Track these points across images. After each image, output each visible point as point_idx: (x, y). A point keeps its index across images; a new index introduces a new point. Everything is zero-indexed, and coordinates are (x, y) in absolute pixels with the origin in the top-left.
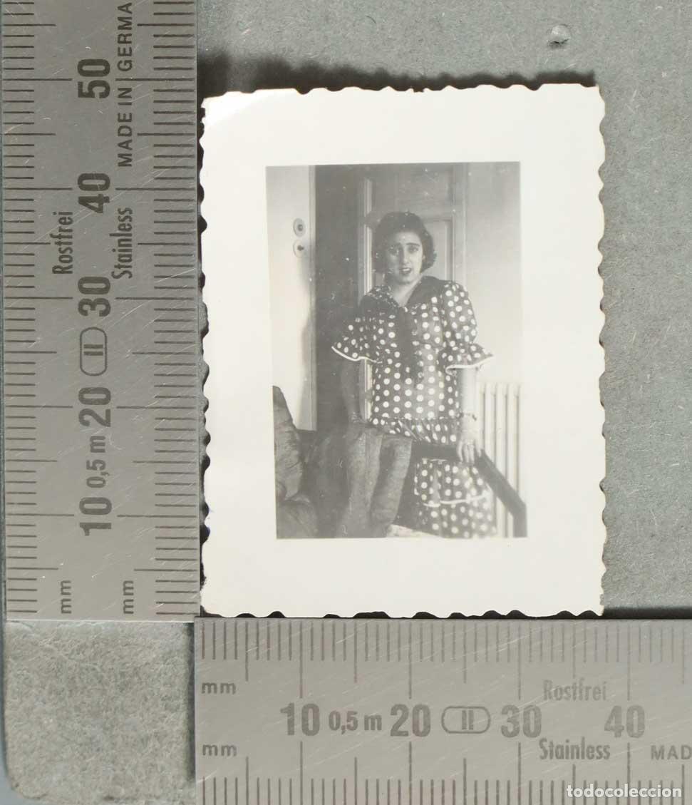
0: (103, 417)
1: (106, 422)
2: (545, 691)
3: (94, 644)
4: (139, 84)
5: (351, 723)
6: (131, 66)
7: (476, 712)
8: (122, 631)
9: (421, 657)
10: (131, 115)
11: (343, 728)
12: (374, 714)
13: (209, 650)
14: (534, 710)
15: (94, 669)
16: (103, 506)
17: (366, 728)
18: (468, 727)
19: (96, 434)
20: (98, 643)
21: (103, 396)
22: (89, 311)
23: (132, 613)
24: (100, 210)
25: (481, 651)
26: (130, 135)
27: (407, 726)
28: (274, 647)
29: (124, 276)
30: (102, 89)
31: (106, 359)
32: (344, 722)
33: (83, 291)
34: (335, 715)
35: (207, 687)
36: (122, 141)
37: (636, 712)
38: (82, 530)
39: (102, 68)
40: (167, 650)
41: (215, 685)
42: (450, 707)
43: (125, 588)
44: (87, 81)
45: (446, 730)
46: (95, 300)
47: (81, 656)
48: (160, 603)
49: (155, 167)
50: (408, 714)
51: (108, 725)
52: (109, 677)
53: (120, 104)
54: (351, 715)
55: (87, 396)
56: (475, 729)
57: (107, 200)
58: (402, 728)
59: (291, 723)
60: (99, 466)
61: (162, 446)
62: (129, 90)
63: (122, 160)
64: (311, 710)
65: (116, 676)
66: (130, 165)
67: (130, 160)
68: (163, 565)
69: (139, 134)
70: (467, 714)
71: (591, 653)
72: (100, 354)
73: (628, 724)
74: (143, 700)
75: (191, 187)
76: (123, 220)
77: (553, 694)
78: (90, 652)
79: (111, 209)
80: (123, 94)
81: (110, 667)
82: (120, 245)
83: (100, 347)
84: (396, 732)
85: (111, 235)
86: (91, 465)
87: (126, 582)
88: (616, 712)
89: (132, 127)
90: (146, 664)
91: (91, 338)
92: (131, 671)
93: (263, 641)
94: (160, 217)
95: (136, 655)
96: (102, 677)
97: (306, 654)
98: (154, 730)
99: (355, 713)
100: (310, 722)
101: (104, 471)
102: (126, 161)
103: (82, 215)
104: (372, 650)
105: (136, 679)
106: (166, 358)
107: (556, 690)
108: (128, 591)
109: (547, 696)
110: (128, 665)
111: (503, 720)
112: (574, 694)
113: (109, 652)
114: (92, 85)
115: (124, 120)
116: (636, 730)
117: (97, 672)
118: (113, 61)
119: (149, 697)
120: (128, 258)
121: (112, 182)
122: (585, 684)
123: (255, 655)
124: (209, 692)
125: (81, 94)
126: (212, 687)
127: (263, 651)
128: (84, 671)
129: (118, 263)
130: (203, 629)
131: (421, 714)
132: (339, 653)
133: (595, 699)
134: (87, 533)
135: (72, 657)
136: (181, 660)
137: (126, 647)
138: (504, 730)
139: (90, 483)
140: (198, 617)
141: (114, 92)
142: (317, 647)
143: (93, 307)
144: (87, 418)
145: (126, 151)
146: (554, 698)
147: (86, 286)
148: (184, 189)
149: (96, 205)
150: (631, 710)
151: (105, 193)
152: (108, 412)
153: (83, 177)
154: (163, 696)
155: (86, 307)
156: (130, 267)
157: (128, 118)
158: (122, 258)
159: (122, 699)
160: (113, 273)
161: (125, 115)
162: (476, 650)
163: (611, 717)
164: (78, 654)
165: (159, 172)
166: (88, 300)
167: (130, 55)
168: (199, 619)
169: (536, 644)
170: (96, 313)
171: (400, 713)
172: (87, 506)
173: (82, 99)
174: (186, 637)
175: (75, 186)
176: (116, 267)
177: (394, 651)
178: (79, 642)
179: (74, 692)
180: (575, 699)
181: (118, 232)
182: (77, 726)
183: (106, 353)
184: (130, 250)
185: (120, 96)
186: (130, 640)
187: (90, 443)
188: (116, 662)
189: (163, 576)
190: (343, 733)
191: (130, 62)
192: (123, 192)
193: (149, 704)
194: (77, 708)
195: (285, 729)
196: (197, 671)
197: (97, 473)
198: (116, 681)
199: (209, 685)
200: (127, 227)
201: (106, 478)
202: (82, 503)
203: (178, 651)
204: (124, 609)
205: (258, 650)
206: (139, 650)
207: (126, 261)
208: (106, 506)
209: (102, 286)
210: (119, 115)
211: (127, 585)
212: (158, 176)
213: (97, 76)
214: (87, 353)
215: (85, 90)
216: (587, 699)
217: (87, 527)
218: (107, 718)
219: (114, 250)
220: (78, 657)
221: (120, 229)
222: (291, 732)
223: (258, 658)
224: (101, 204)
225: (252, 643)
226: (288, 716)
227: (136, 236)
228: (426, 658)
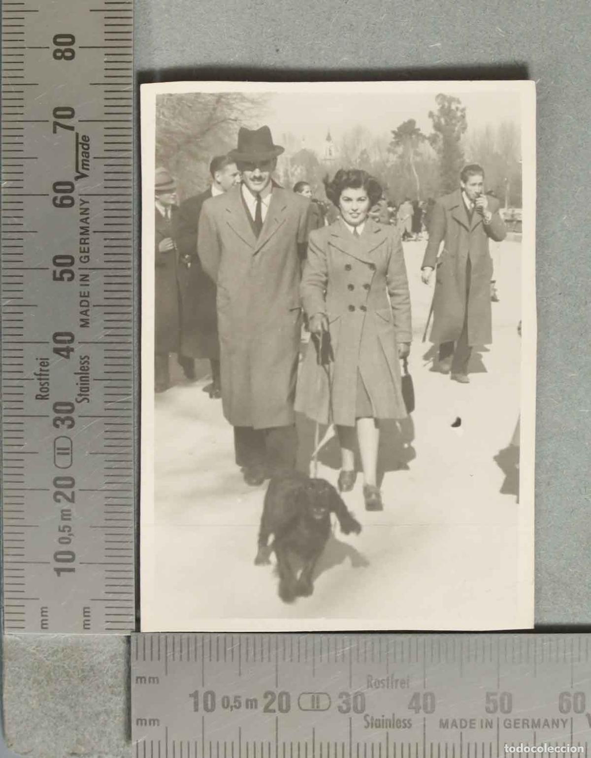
0: (70, 497)
1: (71, 500)
2: (368, 682)
3: (63, 650)
4: (94, 272)
5: (237, 704)
6: (89, 259)
7: (321, 696)
8: (83, 641)
9: (284, 659)
10: (88, 293)
11: (232, 707)
12: (251, 698)
13: (140, 654)
14: (360, 695)
15: (63, 667)
16: (70, 557)
17: (247, 707)
18: (316, 707)
19: (65, 508)
20: (66, 649)
21: (70, 482)
22: (60, 425)
23: (89, 629)
24: (68, 357)
25: (325, 655)
26: (88, 306)
27: (274, 706)
28: (185, 652)
29: (83, 402)
30: (69, 275)
31: (72, 456)
32: (232, 703)
33: (57, 411)
34: (226, 699)
35: (139, 680)
36: (83, 310)
37: (429, 697)
38: (55, 573)
39: (69, 261)
40: (113, 653)
41: (144, 677)
42: (304, 693)
43: (85, 612)
44: (59, 270)
45: (300, 708)
46: (65, 417)
47: (55, 658)
48: (108, 622)
49: (105, 328)
50: (275, 697)
51: (73, 705)
52: (74, 672)
53: (81, 285)
54: (237, 698)
55: (58, 482)
56: (321, 708)
57: (72, 350)
58: (271, 708)
59: (196, 704)
60: (67, 529)
61: (109, 516)
62: (87, 276)
63: (83, 323)
64: (209, 696)
65: (78, 672)
66: (88, 327)
67: (88, 323)
68: (110, 596)
69: (94, 306)
70: (315, 699)
71: (399, 657)
72: (68, 454)
73: (424, 705)
74: (97, 688)
75: (129, 341)
76: (83, 364)
77: (373, 685)
78: (60, 655)
79: (75, 356)
80: (84, 278)
81: (75, 665)
82: (81, 381)
83: (67, 449)
84: (267, 710)
85: (75, 374)
86: (62, 529)
87: (85, 608)
88: (416, 696)
89: (89, 301)
90: (99, 663)
91: (61, 443)
92: (88, 668)
93: (177, 649)
94: (109, 361)
95: (92, 657)
96: (69, 672)
97: (207, 656)
98: (104, 708)
99: (239, 697)
100: (209, 703)
101: (70, 533)
102: (85, 324)
103: (55, 359)
104: (251, 654)
105: (92, 673)
106: (112, 457)
107: (375, 683)
108: (86, 614)
109: (369, 685)
110: (86, 664)
111: (340, 702)
112: (388, 683)
113: (73, 655)
114: (62, 272)
115: (85, 296)
116: (430, 709)
117: (66, 669)
118: (77, 255)
119: (100, 686)
120: (86, 389)
121: (76, 338)
122: (395, 678)
123: (172, 657)
124: (141, 682)
125: (55, 279)
126: (143, 679)
127: (177, 655)
128: (57, 668)
129: (80, 392)
130: (137, 640)
131: (284, 698)
132: (229, 656)
133: (403, 688)
134: (59, 575)
135: (49, 658)
136: (122, 660)
137: (85, 652)
138: (340, 709)
139: (61, 541)
140: (133, 632)
141: (77, 277)
142: (214, 652)
143: (63, 421)
144: (59, 497)
145: (85, 317)
146: (374, 687)
147: (58, 408)
148: (124, 343)
149: (65, 353)
150: (425, 695)
151: (71, 346)
152: (73, 493)
153: (57, 335)
154: (110, 685)
155: (58, 422)
156: (88, 395)
157: (86, 294)
158: (83, 390)
159: (82, 687)
160: (76, 399)
161: (84, 293)
162: (321, 655)
163: (412, 700)
164: (53, 656)
165: (107, 332)
166: (60, 417)
167: (88, 252)
168: (134, 634)
169: (362, 651)
170: (65, 426)
171: (270, 697)
172: (59, 557)
173: (55, 282)
174: (126, 646)
175: (52, 341)
176: (78, 395)
177: (266, 656)
178: (53, 648)
179: (50, 682)
180: (388, 687)
181: (80, 371)
182: (51, 705)
183: (72, 453)
184: (88, 384)
185: (82, 280)
186: (88, 647)
187: (60, 514)
188: (78, 662)
189: (111, 604)
190: (232, 710)
191: (88, 257)
192: (84, 344)
193: (100, 690)
194: (52, 693)
195: (192, 708)
196: (133, 668)
197: (65, 534)
198: (78, 675)
199: (141, 678)
200: (86, 368)
201: (71, 537)
202: (55, 556)
203: (120, 654)
204: (84, 626)
205: (173, 654)
206: (95, 653)
207: (84, 391)
208: (71, 556)
209: (69, 408)
210: (81, 293)
211: (86, 610)
212: (107, 333)
213: (67, 266)
214: (59, 454)
215: (58, 275)
216: (396, 687)
217: (59, 571)
218: (72, 699)
219: (77, 384)
220: (53, 659)
221: (81, 369)
222: (196, 710)
223: (174, 660)
224: (68, 353)
225: (170, 649)
226: (195, 698)
227: (92, 374)
228: (288, 659)
